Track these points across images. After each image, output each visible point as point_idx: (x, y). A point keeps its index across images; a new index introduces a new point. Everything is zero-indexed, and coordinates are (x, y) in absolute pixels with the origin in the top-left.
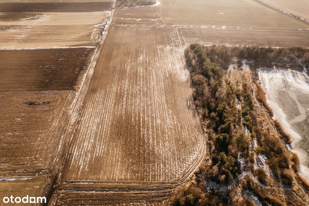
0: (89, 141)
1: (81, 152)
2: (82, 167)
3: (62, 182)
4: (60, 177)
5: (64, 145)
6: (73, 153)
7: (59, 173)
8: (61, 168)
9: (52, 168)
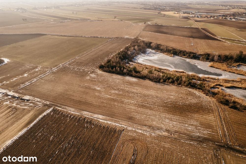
0: (187, 127)
1: (196, 131)
2: (208, 132)
3: (222, 143)
4: (218, 144)
5: (190, 140)
6: (198, 136)
7: (216, 144)
8: (211, 143)
9: (212, 148)
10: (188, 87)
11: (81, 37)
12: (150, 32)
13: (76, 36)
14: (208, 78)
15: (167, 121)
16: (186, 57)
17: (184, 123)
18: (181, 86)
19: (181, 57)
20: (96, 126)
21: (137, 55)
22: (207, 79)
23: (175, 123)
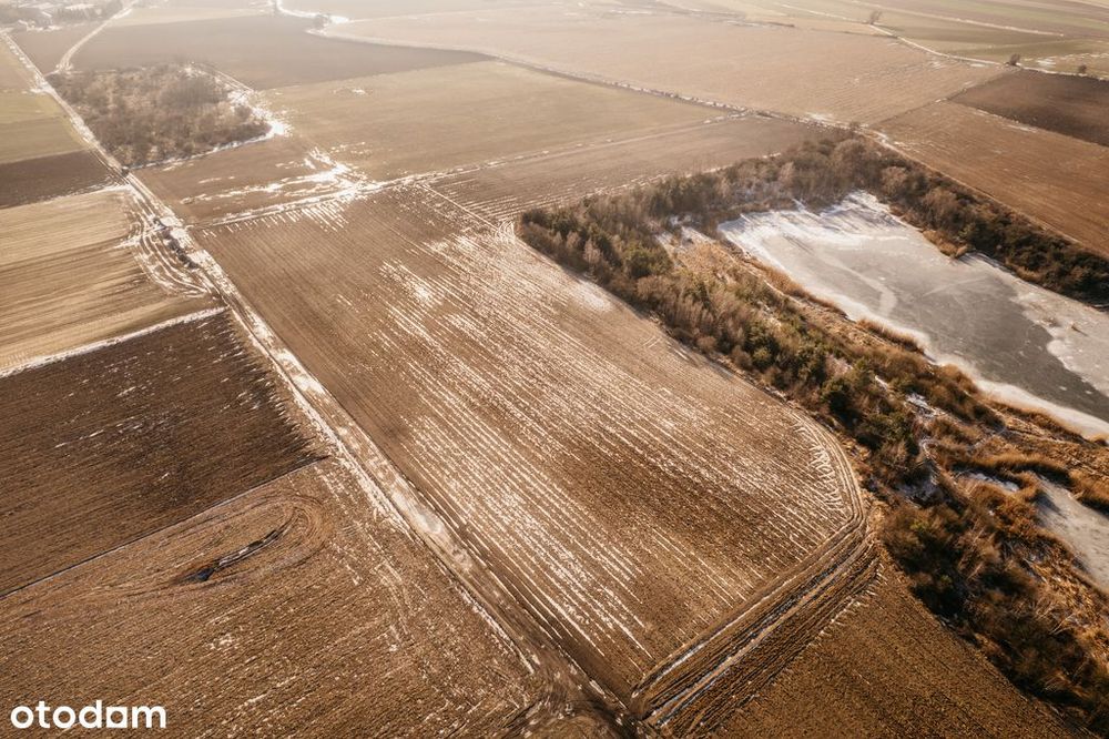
0: (561, 562)
1: (576, 597)
2: (625, 630)
3: (624, 697)
4: (600, 691)
5: (503, 612)
6: (560, 616)
7: (586, 685)
8: (574, 672)
9: (550, 689)
10: (815, 413)
11: (616, 86)
12: (982, 113)
13: (595, 79)
14: (1030, 416)
15: (513, 500)
16: (1035, 275)
17: (567, 541)
18: (782, 395)
19: (1011, 269)
20: (268, 409)
21: (768, 206)
22: (1009, 421)
23: (534, 521)
